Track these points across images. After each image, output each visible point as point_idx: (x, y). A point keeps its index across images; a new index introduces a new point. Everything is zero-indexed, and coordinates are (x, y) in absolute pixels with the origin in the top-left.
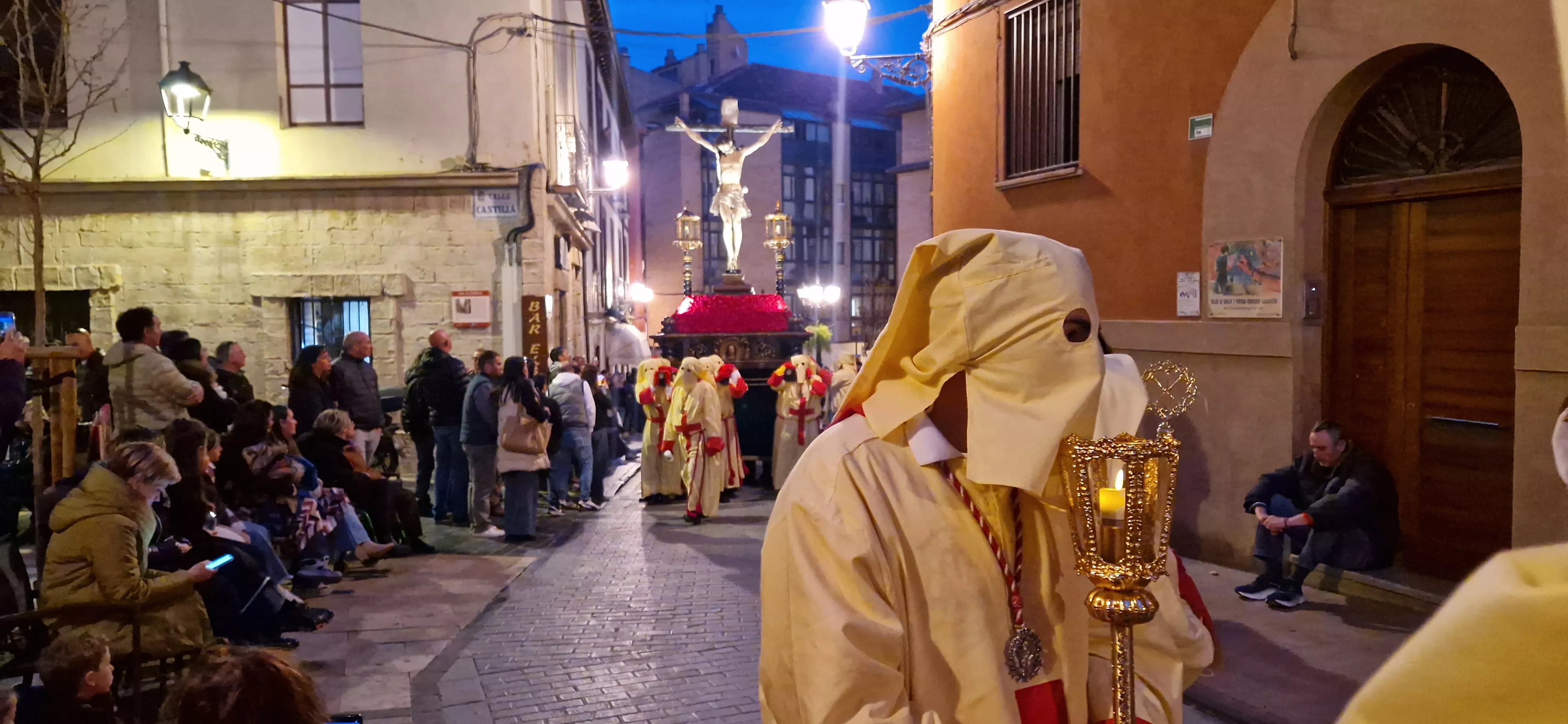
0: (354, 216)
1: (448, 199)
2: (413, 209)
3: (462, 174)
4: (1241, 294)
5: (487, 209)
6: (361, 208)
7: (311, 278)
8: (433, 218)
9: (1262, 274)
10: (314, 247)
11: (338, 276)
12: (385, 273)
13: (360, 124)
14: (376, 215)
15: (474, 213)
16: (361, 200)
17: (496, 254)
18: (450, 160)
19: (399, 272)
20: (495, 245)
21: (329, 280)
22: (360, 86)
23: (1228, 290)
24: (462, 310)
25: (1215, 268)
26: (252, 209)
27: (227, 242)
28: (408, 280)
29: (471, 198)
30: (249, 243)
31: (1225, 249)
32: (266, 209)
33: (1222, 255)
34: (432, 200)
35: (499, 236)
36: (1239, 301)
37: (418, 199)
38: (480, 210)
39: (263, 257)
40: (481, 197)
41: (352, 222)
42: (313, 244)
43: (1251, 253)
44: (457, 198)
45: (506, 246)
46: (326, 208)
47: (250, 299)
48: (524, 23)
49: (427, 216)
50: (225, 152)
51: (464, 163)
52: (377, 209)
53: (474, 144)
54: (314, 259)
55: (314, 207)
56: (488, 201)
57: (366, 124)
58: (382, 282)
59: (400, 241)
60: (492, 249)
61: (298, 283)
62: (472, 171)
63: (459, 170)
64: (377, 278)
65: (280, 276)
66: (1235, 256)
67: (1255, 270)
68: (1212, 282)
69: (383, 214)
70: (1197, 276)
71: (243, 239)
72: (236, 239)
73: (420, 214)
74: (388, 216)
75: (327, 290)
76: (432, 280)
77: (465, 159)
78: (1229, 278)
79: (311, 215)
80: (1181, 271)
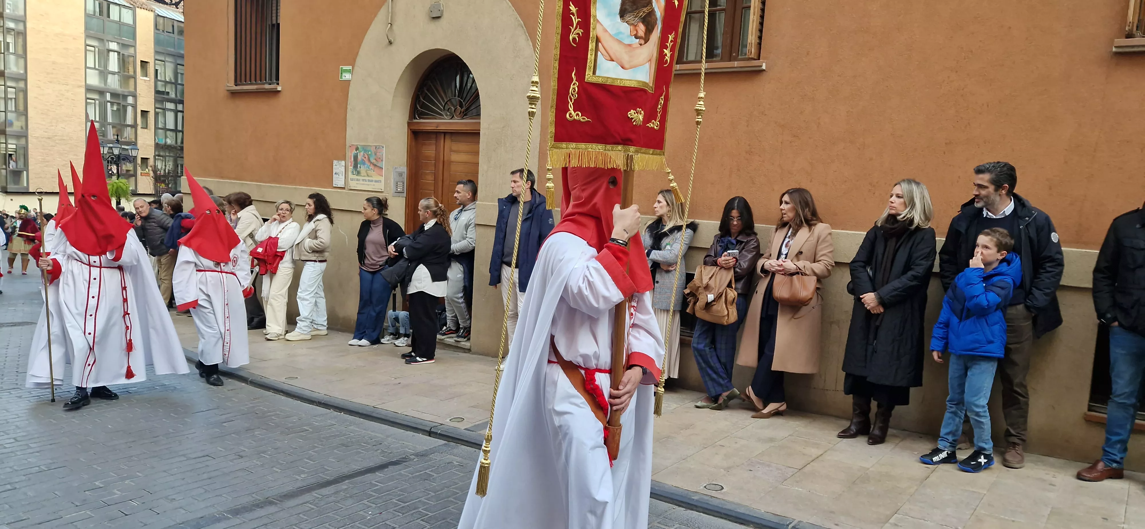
4: (364, 176)
9: (375, 165)
23: (359, 173)
25: (352, 159)
31: (357, 149)
33: (356, 152)
36: (363, 180)
43: (370, 153)
66: (362, 153)
67: (371, 163)
68: (351, 168)
70: (343, 163)
78: (359, 165)
80: (336, 160)
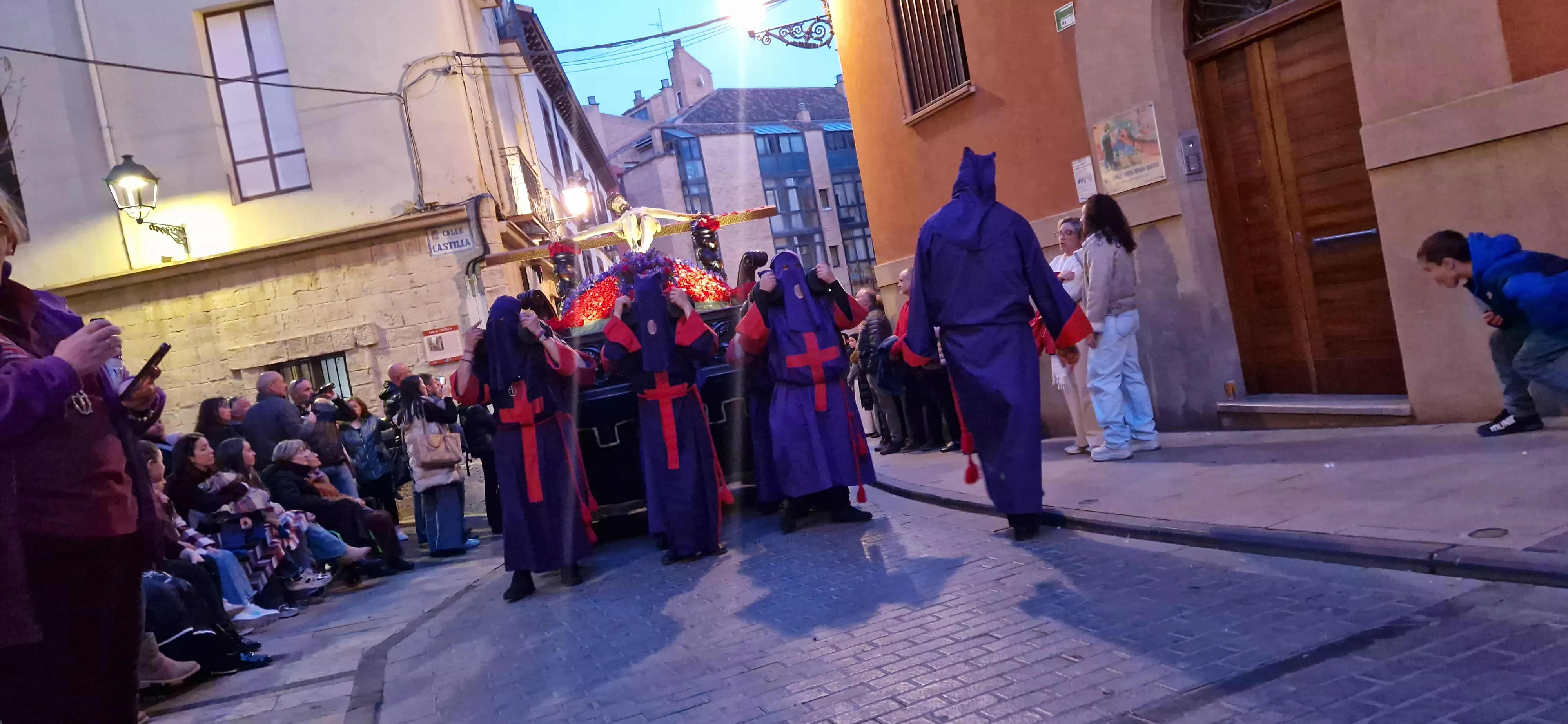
0: (316, 276)
1: (404, 243)
2: (372, 259)
3: (412, 216)
4: (1127, 167)
5: (442, 247)
6: (321, 268)
7: (285, 342)
8: (393, 264)
9: (1141, 142)
10: (284, 312)
11: (311, 336)
12: (356, 325)
13: (308, 187)
14: (337, 272)
15: (431, 253)
16: (320, 260)
17: (458, 288)
18: (399, 206)
19: (368, 322)
20: (455, 279)
21: (303, 342)
22: (302, 151)
23: (1116, 166)
24: (435, 348)
25: (1102, 147)
26: (218, 287)
27: (199, 323)
28: (378, 328)
29: (426, 237)
30: (221, 320)
31: (1106, 128)
32: (231, 285)
33: (1106, 134)
34: (388, 247)
35: (459, 270)
36: (1128, 174)
37: (375, 248)
38: (436, 248)
39: (235, 331)
40: (435, 237)
41: (316, 282)
42: (283, 310)
43: (1129, 125)
44: (412, 240)
45: (467, 278)
46: (289, 273)
47: (231, 374)
48: (448, 63)
49: (386, 264)
50: (182, 236)
51: (412, 207)
52: (338, 266)
53: (420, 187)
54: (285, 324)
55: (277, 275)
56: (442, 238)
57: (313, 186)
58: (353, 334)
59: (364, 292)
60: (454, 284)
61: (272, 350)
62: (421, 212)
63: (409, 214)
64: (347, 332)
65: (255, 346)
66: (1116, 132)
67: (1136, 140)
68: (1102, 162)
69: (344, 269)
70: (1088, 160)
71: (214, 317)
72: (207, 317)
73: (379, 262)
74: (349, 269)
75: (302, 352)
76: (402, 325)
77: (413, 202)
78: (1115, 153)
79: (275, 283)
80: (1074, 159)
